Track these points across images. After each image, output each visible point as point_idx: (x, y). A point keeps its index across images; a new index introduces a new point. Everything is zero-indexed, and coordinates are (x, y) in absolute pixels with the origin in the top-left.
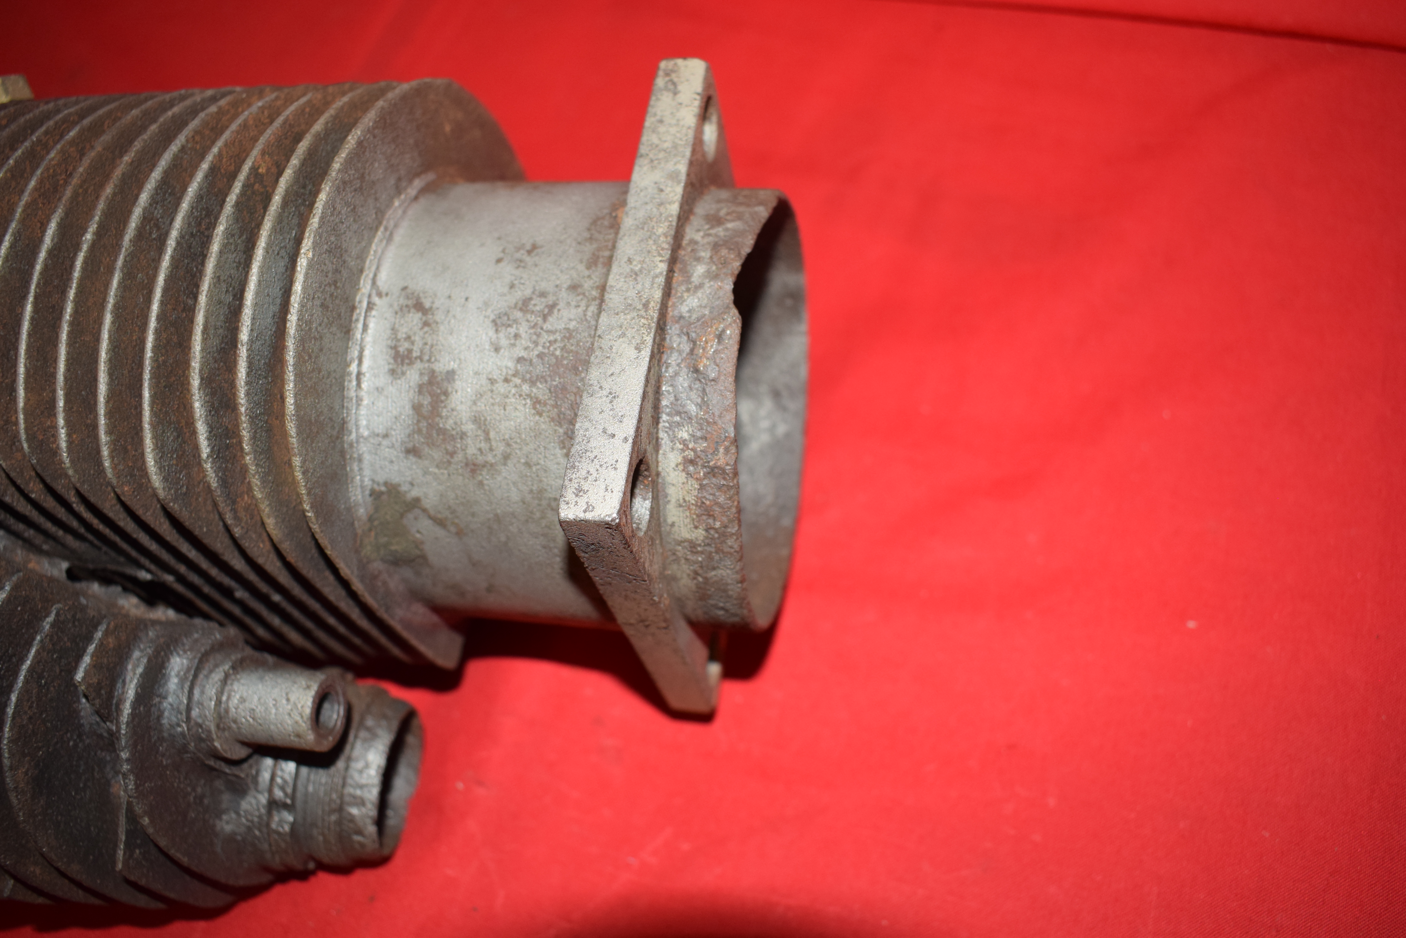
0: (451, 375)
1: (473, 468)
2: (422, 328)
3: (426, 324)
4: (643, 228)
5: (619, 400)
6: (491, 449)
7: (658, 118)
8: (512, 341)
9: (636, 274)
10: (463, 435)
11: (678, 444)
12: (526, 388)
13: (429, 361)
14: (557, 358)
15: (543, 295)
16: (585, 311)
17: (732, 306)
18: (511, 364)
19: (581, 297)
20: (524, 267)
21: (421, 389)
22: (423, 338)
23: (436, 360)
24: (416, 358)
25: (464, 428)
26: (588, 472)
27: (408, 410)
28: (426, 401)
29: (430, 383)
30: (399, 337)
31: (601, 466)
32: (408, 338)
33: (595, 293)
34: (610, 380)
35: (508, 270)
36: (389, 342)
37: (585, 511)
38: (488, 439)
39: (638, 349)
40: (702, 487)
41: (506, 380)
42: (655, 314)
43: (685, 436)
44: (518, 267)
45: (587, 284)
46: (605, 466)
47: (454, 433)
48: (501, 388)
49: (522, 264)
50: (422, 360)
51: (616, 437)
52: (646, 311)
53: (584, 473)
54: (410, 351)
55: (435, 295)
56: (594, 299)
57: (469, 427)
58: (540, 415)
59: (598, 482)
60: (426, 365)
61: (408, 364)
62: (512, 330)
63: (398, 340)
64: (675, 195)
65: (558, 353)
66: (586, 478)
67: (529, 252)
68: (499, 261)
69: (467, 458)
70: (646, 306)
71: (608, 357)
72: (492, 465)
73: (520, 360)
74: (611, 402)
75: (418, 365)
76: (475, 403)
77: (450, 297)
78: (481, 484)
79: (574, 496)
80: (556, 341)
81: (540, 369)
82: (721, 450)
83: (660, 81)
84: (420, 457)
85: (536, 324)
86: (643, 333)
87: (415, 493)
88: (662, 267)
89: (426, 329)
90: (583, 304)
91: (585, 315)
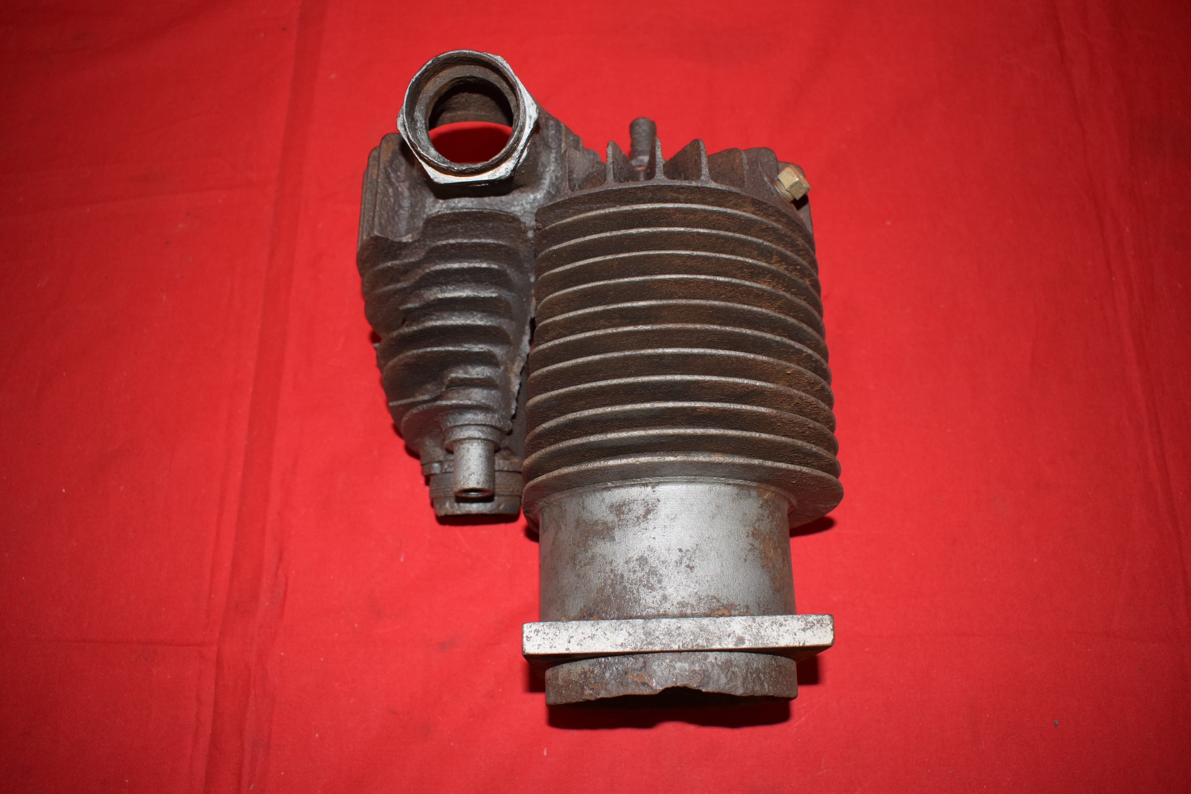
0: (613, 539)
1: (573, 558)
2: (636, 517)
3: (638, 518)
4: (701, 631)
5: (590, 641)
6: (581, 567)
7: (784, 623)
8: (632, 570)
9: (670, 633)
10: (586, 551)
11: (592, 668)
12: (609, 582)
13: (619, 525)
14: (625, 596)
15: (660, 581)
16: (651, 607)
17: (664, 688)
18: (619, 572)
19: (660, 603)
20: (677, 566)
21: (605, 523)
22: (631, 519)
23: (620, 529)
24: (620, 517)
25: (589, 551)
26: (548, 634)
27: (595, 518)
28: (600, 528)
29: (608, 528)
30: (630, 505)
31: (552, 640)
32: (630, 510)
33: (662, 611)
34: (602, 633)
35: (675, 556)
36: (627, 500)
37: (527, 637)
38: (585, 565)
39: (622, 645)
40: (576, 682)
41: (612, 571)
42: (645, 648)
43: (596, 672)
44: (676, 562)
45: (667, 605)
46: (552, 641)
47: (587, 545)
48: (608, 569)
49: (678, 564)
50: (619, 521)
51: (568, 644)
52: (646, 644)
53: (547, 631)
54: (623, 513)
55: (655, 519)
56: (658, 611)
57: (590, 554)
58: (597, 593)
59: (543, 640)
60: (617, 524)
61: (616, 514)
62: (638, 568)
63: (628, 505)
64: (726, 645)
65: (627, 597)
66: (545, 633)
67: (688, 566)
68: (680, 550)
69: (577, 554)
70: (650, 643)
71: (616, 630)
72: (575, 568)
73: (622, 576)
74: (589, 637)
75: (616, 519)
76: (600, 555)
77: (655, 528)
78: (568, 563)
79: (535, 629)
80: (633, 594)
81: (618, 587)
82: (591, 692)
83: (812, 618)
84: (576, 528)
85: (642, 581)
86: (631, 646)
87: (563, 526)
88: (675, 647)
89: (635, 519)
90: (655, 605)
91: (648, 608)
